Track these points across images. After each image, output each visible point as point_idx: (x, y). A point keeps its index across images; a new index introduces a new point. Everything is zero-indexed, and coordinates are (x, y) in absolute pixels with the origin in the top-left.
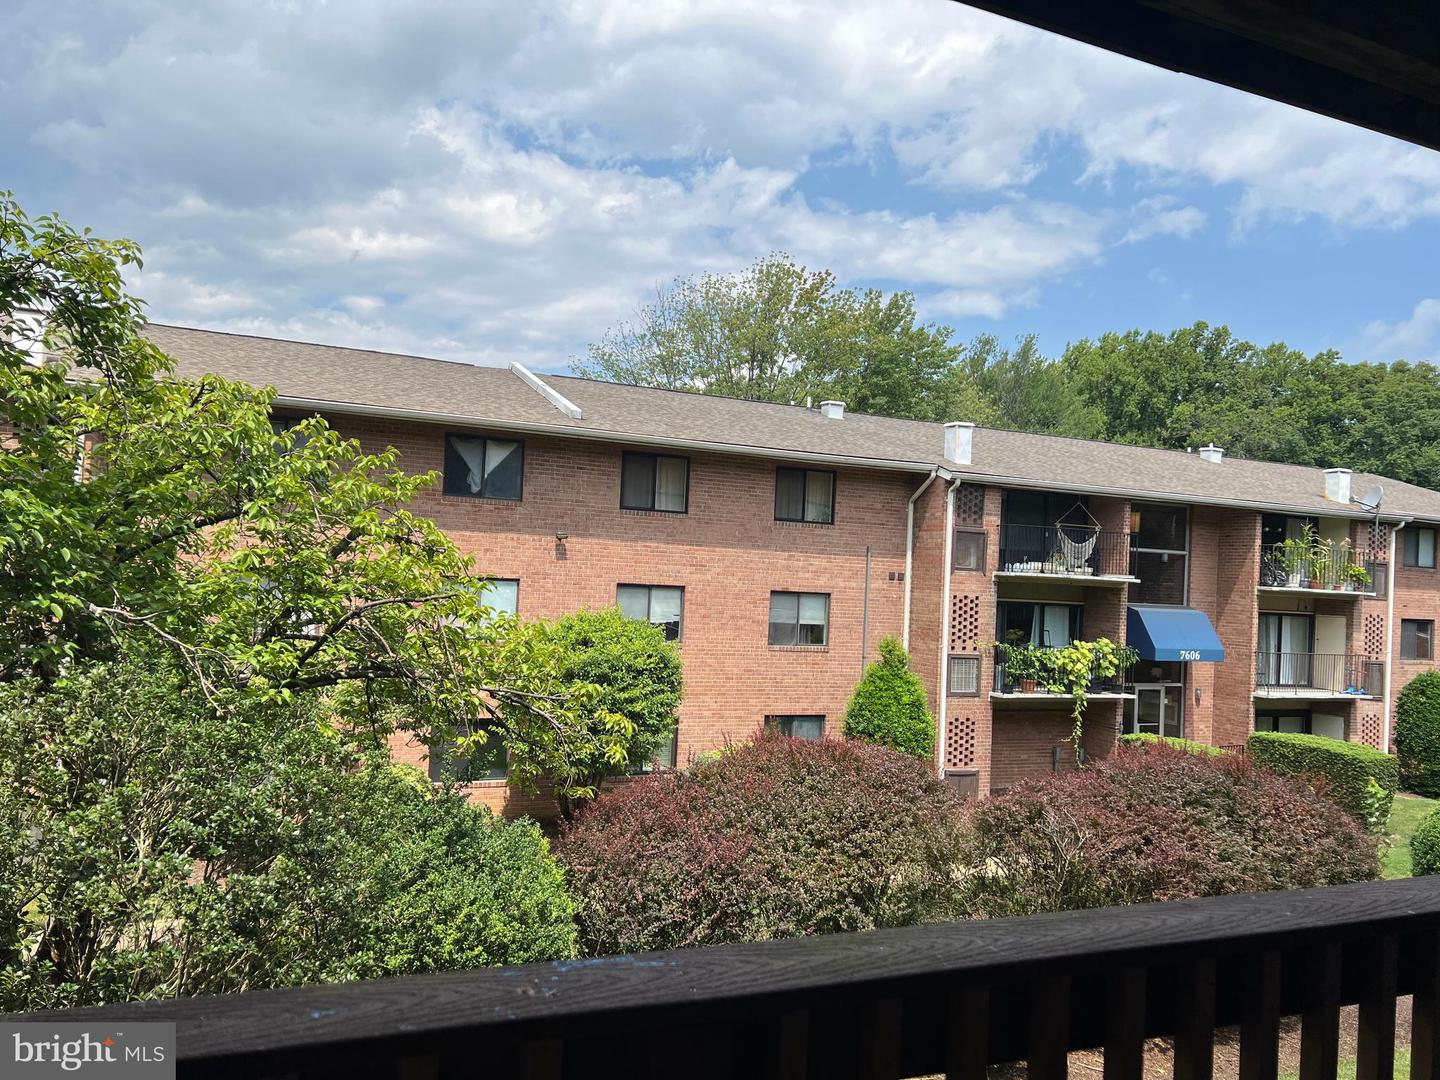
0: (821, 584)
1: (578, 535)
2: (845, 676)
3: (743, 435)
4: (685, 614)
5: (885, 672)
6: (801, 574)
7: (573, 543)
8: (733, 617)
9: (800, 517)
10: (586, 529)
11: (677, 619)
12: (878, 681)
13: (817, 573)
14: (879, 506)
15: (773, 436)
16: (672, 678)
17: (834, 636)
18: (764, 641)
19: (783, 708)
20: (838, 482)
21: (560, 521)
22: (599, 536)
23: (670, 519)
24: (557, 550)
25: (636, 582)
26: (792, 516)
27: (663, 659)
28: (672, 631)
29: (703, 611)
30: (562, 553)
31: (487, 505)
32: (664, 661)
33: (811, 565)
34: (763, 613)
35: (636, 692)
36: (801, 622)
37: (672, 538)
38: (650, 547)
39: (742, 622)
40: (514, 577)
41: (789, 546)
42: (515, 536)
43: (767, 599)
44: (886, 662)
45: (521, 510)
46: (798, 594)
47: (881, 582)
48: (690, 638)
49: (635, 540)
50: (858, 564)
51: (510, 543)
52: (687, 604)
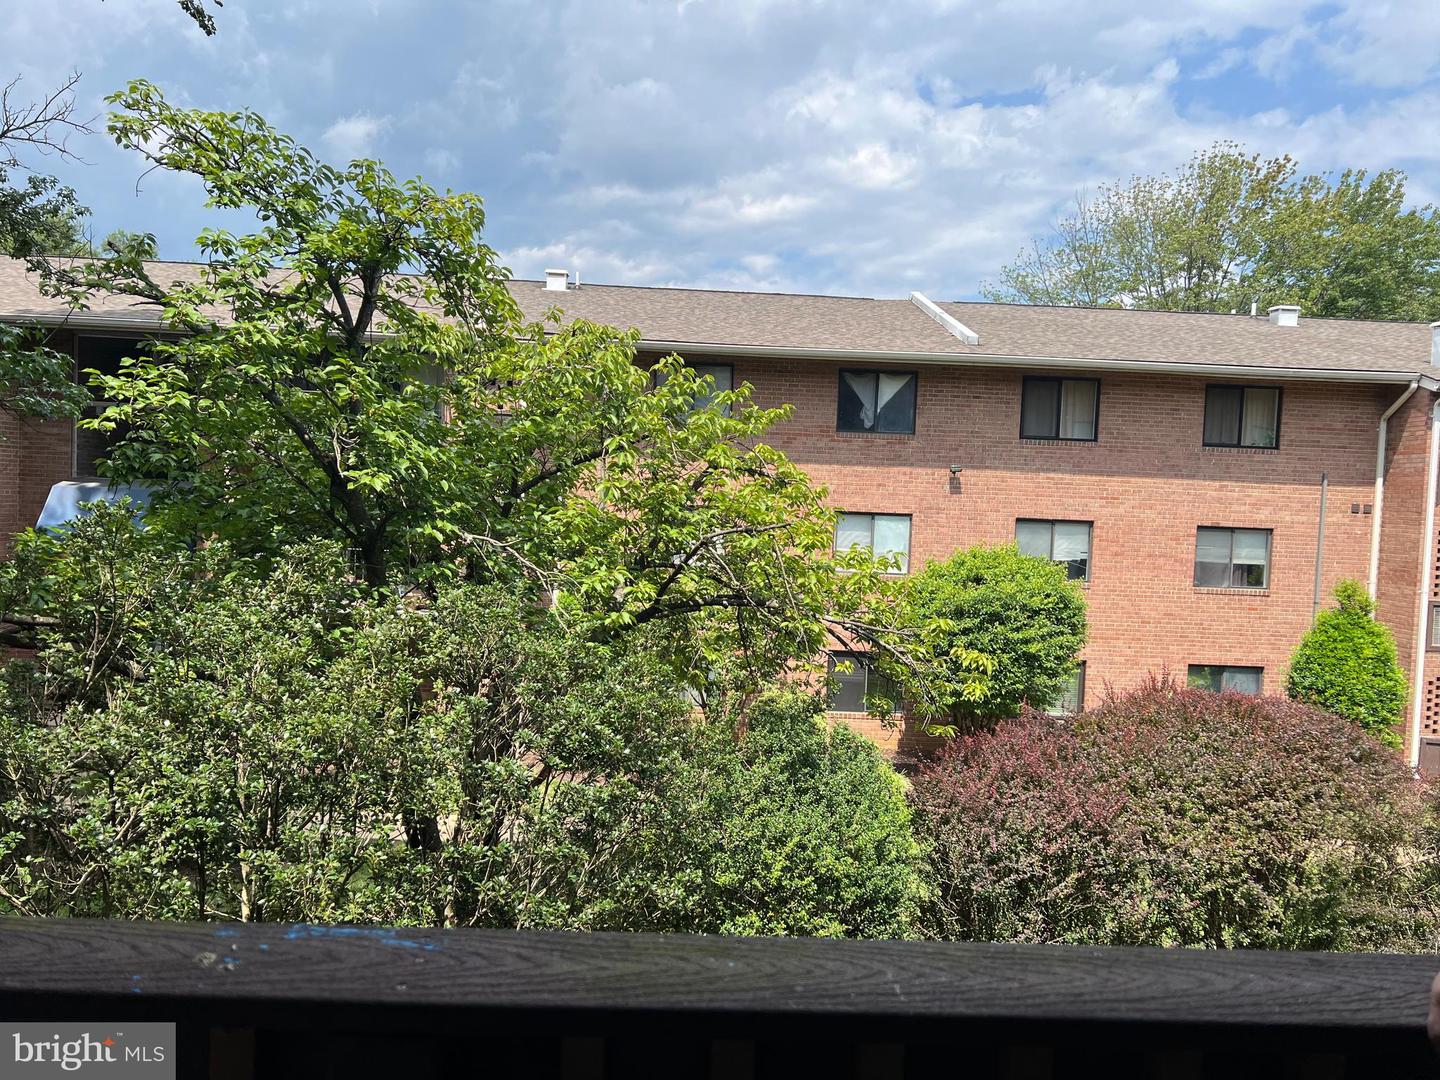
0: (1262, 518)
1: (973, 468)
2: (1291, 623)
3: (1165, 351)
4: (1095, 552)
5: (1341, 620)
6: (1235, 507)
7: (968, 476)
8: (1150, 556)
9: (1235, 442)
10: (982, 461)
11: (1084, 556)
12: (1332, 630)
13: (1257, 505)
14: (1339, 425)
15: (1203, 349)
16: (1074, 620)
17: (1276, 579)
18: (1189, 582)
19: (1210, 657)
20: (1285, 399)
21: (954, 454)
22: (996, 468)
23: (1077, 447)
24: (951, 483)
25: (1038, 516)
26: (1225, 440)
27: (1062, 599)
28: (1078, 569)
29: (1115, 549)
30: (956, 487)
31: (880, 440)
32: (1065, 602)
33: (1249, 496)
34: (1187, 550)
35: (1031, 633)
36: (1235, 562)
37: (1078, 468)
38: (1053, 479)
39: (1161, 561)
40: (906, 512)
41: (1224, 474)
42: (907, 469)
43: (1193, 536)
44: (1344, 609)
45: (913, 443)
46: (1232, 530)
47: (1340, 515)
48: (1098, 578)
49: (1038, 470)
50: (1309, 493)
51: (902, 478)
52: (1096, 541)
